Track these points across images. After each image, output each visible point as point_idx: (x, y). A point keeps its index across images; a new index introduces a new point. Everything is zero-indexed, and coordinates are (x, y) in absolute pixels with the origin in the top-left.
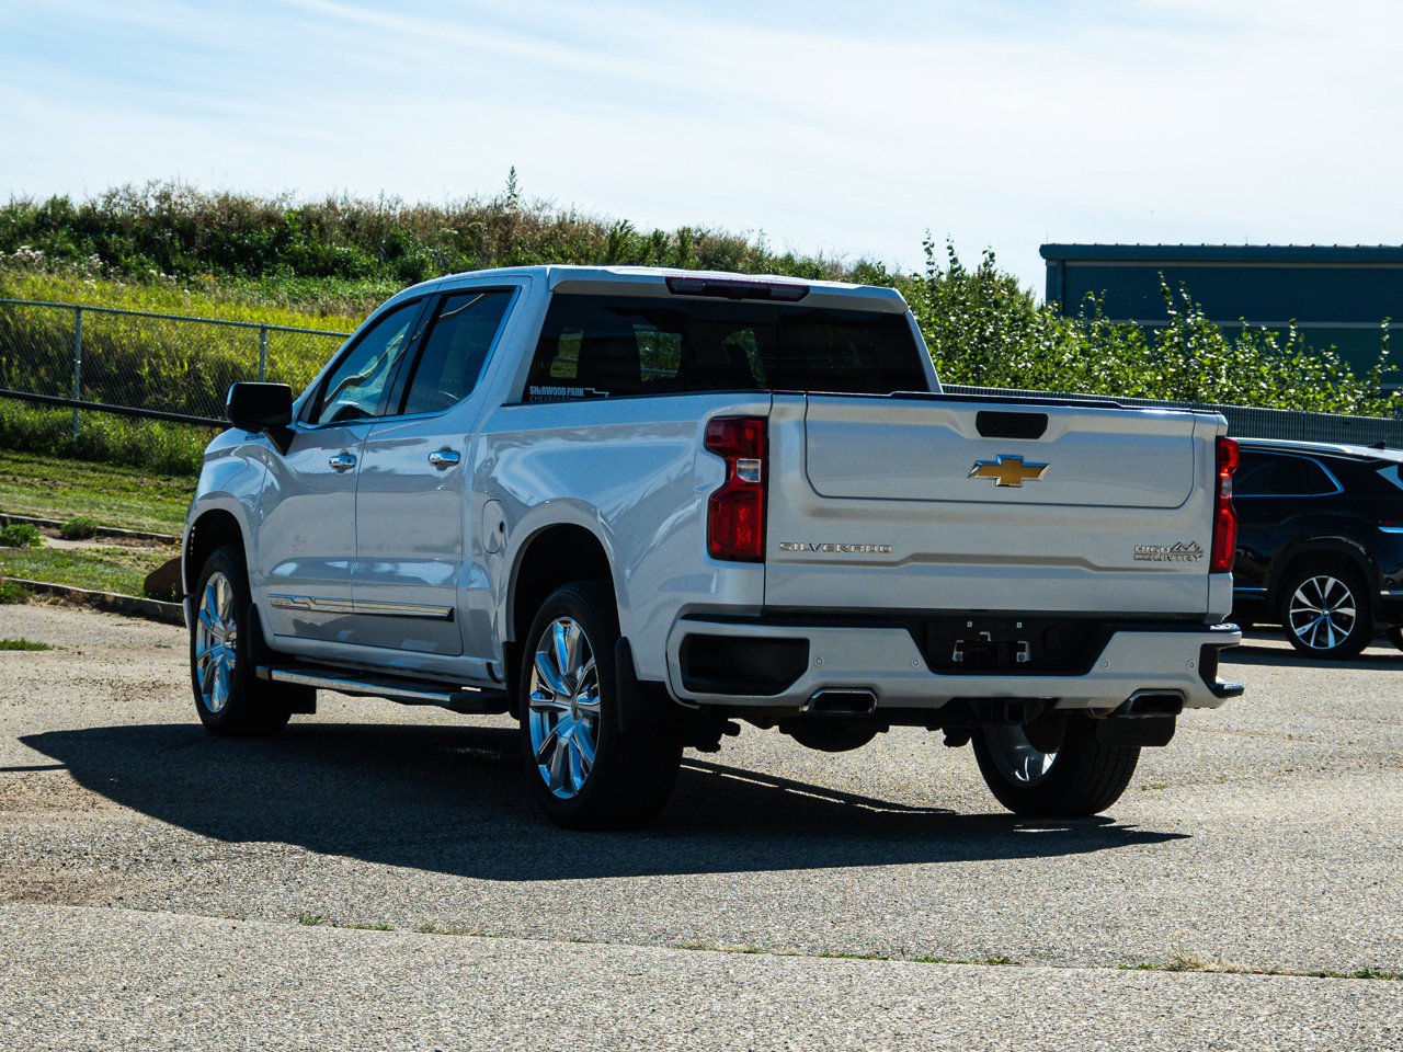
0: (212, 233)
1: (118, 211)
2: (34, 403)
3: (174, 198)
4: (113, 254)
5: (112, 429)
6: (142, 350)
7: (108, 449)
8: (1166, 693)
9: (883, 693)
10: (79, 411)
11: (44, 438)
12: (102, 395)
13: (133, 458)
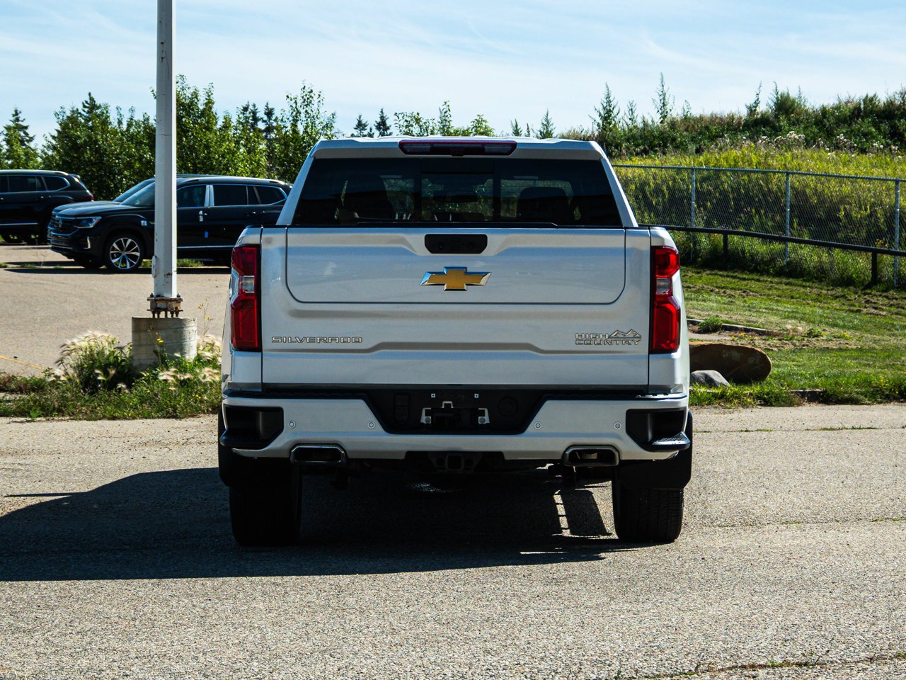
2: (766, 239)
4: (901, 133)
5: (809, 255)
6: (843, 200)
7: (805, 269)
8: (598, 448)
9: (348, 448)
10: (790, 245)
11: (767, 263)
12: (811, 233)
13: (819, 276)
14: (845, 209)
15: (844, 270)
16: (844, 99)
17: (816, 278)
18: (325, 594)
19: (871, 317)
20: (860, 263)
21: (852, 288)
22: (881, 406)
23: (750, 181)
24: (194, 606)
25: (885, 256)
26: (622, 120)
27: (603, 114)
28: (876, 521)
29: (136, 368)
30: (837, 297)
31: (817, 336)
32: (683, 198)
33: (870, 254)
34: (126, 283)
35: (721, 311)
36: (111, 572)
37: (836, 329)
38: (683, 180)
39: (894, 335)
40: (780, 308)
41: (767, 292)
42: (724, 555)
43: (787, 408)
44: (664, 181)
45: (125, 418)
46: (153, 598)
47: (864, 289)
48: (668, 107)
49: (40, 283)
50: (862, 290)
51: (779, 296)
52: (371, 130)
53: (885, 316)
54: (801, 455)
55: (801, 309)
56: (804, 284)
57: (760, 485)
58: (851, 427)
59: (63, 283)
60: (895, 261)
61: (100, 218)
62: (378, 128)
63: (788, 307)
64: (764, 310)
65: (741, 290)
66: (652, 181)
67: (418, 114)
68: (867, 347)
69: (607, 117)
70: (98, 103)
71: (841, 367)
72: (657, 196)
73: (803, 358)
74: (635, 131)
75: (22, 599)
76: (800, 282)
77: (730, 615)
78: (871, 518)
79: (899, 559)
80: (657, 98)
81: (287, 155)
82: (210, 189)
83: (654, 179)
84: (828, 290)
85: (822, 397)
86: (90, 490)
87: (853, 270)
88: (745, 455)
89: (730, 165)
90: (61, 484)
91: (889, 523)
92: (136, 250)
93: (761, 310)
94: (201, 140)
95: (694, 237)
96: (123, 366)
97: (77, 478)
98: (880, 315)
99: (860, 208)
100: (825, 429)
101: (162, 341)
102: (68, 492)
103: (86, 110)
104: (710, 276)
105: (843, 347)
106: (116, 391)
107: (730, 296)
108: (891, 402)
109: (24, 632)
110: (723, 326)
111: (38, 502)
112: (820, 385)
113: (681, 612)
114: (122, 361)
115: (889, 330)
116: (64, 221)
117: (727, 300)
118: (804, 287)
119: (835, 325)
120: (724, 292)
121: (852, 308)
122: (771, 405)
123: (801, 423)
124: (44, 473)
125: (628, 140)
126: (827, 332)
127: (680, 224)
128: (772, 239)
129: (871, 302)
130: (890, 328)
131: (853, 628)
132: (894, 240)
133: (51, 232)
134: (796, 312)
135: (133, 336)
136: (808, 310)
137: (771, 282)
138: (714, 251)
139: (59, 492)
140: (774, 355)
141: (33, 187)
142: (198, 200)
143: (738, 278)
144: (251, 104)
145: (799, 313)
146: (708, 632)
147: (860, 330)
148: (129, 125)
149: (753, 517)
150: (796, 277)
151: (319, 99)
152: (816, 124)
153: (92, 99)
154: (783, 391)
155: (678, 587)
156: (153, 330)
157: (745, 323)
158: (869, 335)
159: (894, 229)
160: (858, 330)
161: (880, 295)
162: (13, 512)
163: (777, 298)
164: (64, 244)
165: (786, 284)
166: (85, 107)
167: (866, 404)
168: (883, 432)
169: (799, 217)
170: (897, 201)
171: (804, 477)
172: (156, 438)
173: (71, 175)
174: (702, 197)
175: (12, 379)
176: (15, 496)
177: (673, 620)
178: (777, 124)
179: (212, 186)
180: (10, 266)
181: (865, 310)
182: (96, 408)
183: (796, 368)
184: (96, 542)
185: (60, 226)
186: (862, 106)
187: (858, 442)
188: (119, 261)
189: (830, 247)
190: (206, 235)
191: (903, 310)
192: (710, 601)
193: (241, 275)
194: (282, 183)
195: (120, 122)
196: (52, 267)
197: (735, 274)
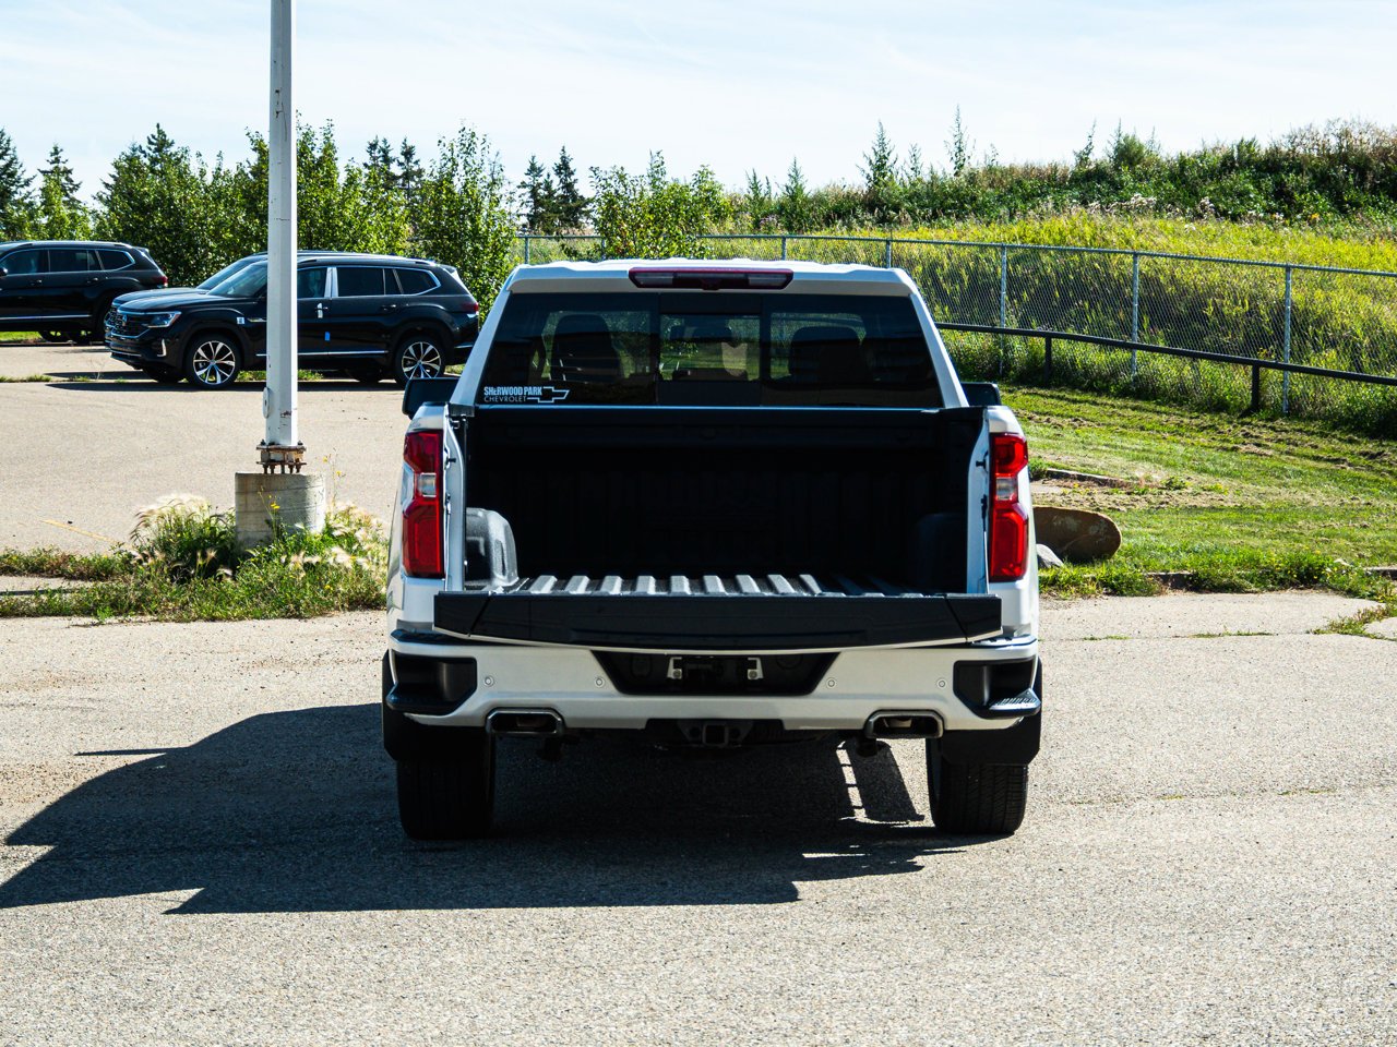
0: (1387, 167)
1: (1300, 150)
2: (1106, 345)
3: (1355, 134)
4: (1289, 192)
5: (1167, 369)
6: (1207, 291)
7: (1159, 388)
8: (914, 714)
9: (566, 714)
10: (1138, 353)
11: (1105, 379)
12: (1167, 337)
13: (1179, 397)
14: (1215, 303)
15: (1213, 390)
16: (1210, 144)
17: (1175, 400)
18: (545, 936)
19: (1251, 459)
20: (1236, 381)
21: (1224, 415)
22: (1273, 595)
23: (1082, 263)
24: (366, 958)
25: (1271, 371)
26: (901, 172)
27: (874, 162)
28: (1287, 793)
29: (241, 544)
30: (1205, 428)
31: (1179, 488)
32: (989, 285)
33: (1250, 367)
34: (216, 405)
35: (1044, 449)
36: (239, 890)
37: (1205, 477)
38: (988, 260)
39: (1285, 485)
40: (1125, 445)
41: (1107, 420)
42: (1089, 863)
43: (1144, 598)
44: (962, 261)
45: (229, 619)
46: (305, 943)
47: (1241, 417)
48: (966, 153)
49: (97, 406)
50: (1238, 418)
51: (1124, 427)
52: (549, 175)
53: (1271, 456)
54: (1172, 682)
55: (1155, 446)
56: (1158, 408)
57: (1121, 732)
58: (1236, 632)
59: (129, 406)
60: (1285, 378)
61: (180, 313)
62: (558, 173)
63: (1136, 442)
64: (1104, 448)
65: (1071, 417)
66: (946, 261)
67: (622, 168)
68: (1249, 506)
69: (880, 166)
70: (169, 138)
71: (1216, 536)
72: (953, 283)
73: (1162, 522)
74: (919, 187)
75: (121, 943)
76: (1152, 406)
77: (1118, 984)
78: (1279, 788)
79: (1332, 871)
80: (952, 140)
81: (438, 224)
82: (332, 273)
83: (949, 258)
84: (1191, 418)
85: (1191, 582)
86: (192, 743)
87: (1226, 389)
88: (1095, 682)
89: (1054, 240)
90: (151, 735)
91: (1306, 796)
92: (230, 358)
93: (1100, 448)
94: (318, 201)
95: (1005, 342)
96: (222, 541)
97: (172, 723)
98: (1265, 455)
99: (1236, 303)
100: (1200, 636)
101: (277, 507)
102: (163, 747)
103: (153, 147)
104: (1027, 397)
105: (1217, 504)
106: (215, 579)
107: (1056, 426)
108: (1286, 588)
109: (135, 1009)
110: (1049, 472)
111: (123, 765)
112: (1188, 565)
113: (1049, 979)
114: (222, 533)
115: (1278, 477)
116: (128, 317)
117: (1052, 432)
118: (1158, 413)
119: (1205, 471)
120: (1048, 421)
121: (1225, 445)
122: (1122, 594)
123: (1166, 625)
124: (126, 715)
125: (910, 199)
126: (1193, 481)
127: (984, 322)
128: (1114, 345)
129: (1252, 436)
130: (1279, 474)
131: (1294, 1014)
132: (1283, 349)
133: (110, 331)
134: (1149, 451)
135: (236, 498)
136: (1164, 447)
137: (1113, 406)
138: (1033, 360)
139: (150, 747)
140: (1122, 517)
141: (83, 265)
142: (315, 288)
143: (1067, 399)
144: (380, 139)
145: (1153, 452)
146: (1093, 1020)
147: (1238, 477)
148: (216, 177)
149: (1116, 788)
150: (1147, 399)
151: (484, 146)
152: (1172, 178)
153: (160, 132)
154: (1138, 575)
155: (1035, 927)
156: (267, 491)
157: (1079, 468)
158: (1251, 486)
159: (1283, 333)
160: (1235, 477)
161: (1264, 426)
162: (89, 782)
163: (1121, 429)
164: (129, 349)
165: (1134, 409)
166: (150, 143)
167: (1252, 592)
168: (1281, 640)
169: (1151, 314)
170: (1287, 294)
171: (1180, 720)
172: (277, 653)
173: (137, 248)
174: (1016, 284)
175: (68, 559)
176: (89, 754)
177: (1040, 994)
178: (1117, 179)
179: (335, 269)
180: (55, 379)
181: (1243, 448)
182: (187, 603)
183: (1153, 538)
184: (210, 833)
185: (124, 324)
186: (1236, 154)
187: (1248, 657)
188: (206, 373)
189: (1195, 357)
190: (327, 337)
191: (1296, 449)
192: (1085, 955)
193: (417, 472)
194: (432, 264)
195: (203, 173)
196: (113, 381)
197: (1061, 394)
